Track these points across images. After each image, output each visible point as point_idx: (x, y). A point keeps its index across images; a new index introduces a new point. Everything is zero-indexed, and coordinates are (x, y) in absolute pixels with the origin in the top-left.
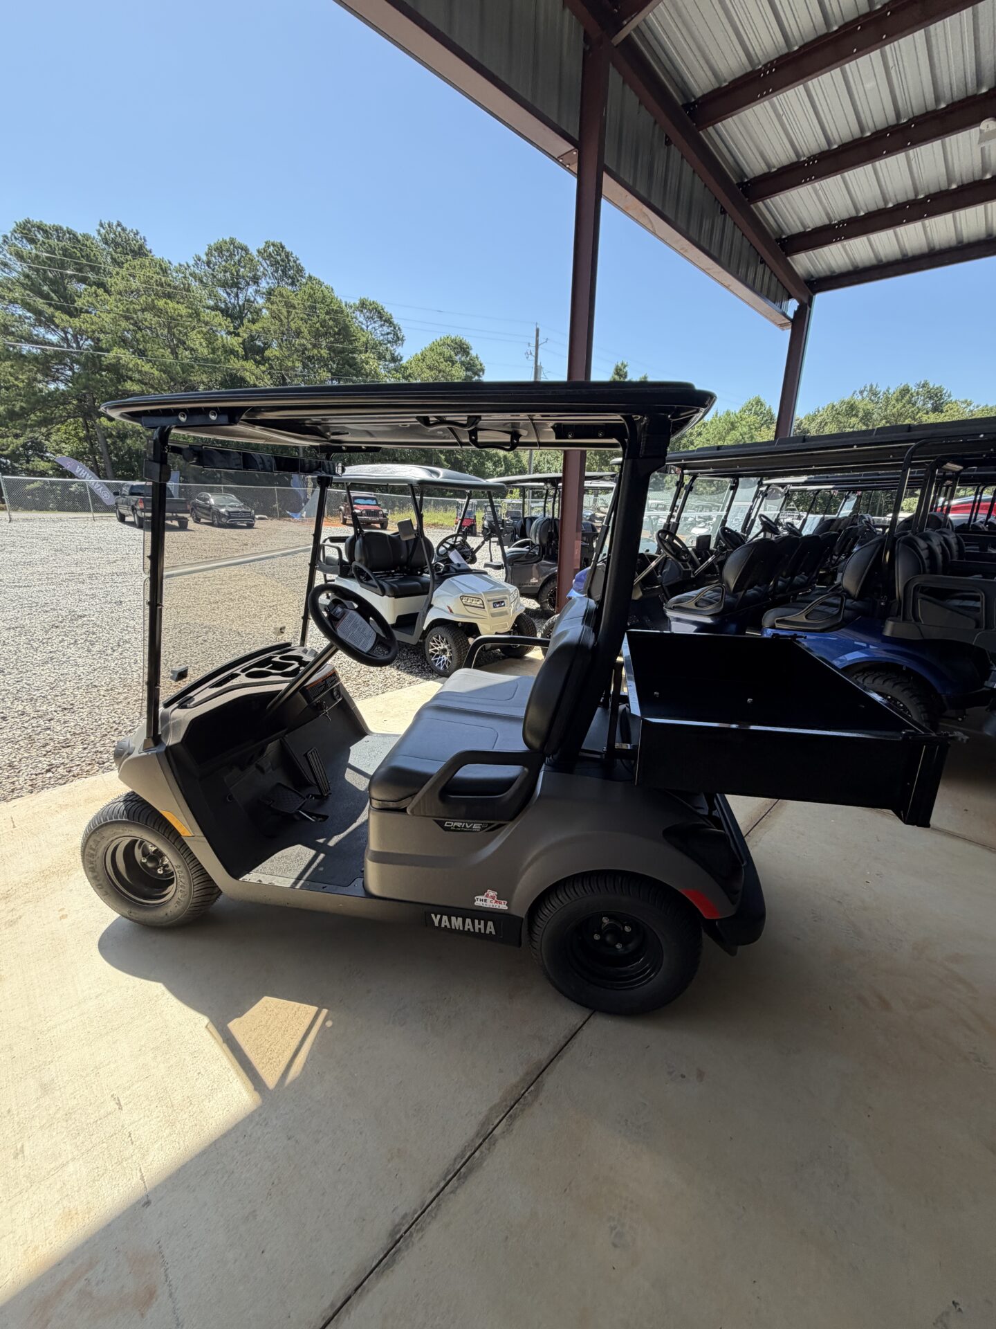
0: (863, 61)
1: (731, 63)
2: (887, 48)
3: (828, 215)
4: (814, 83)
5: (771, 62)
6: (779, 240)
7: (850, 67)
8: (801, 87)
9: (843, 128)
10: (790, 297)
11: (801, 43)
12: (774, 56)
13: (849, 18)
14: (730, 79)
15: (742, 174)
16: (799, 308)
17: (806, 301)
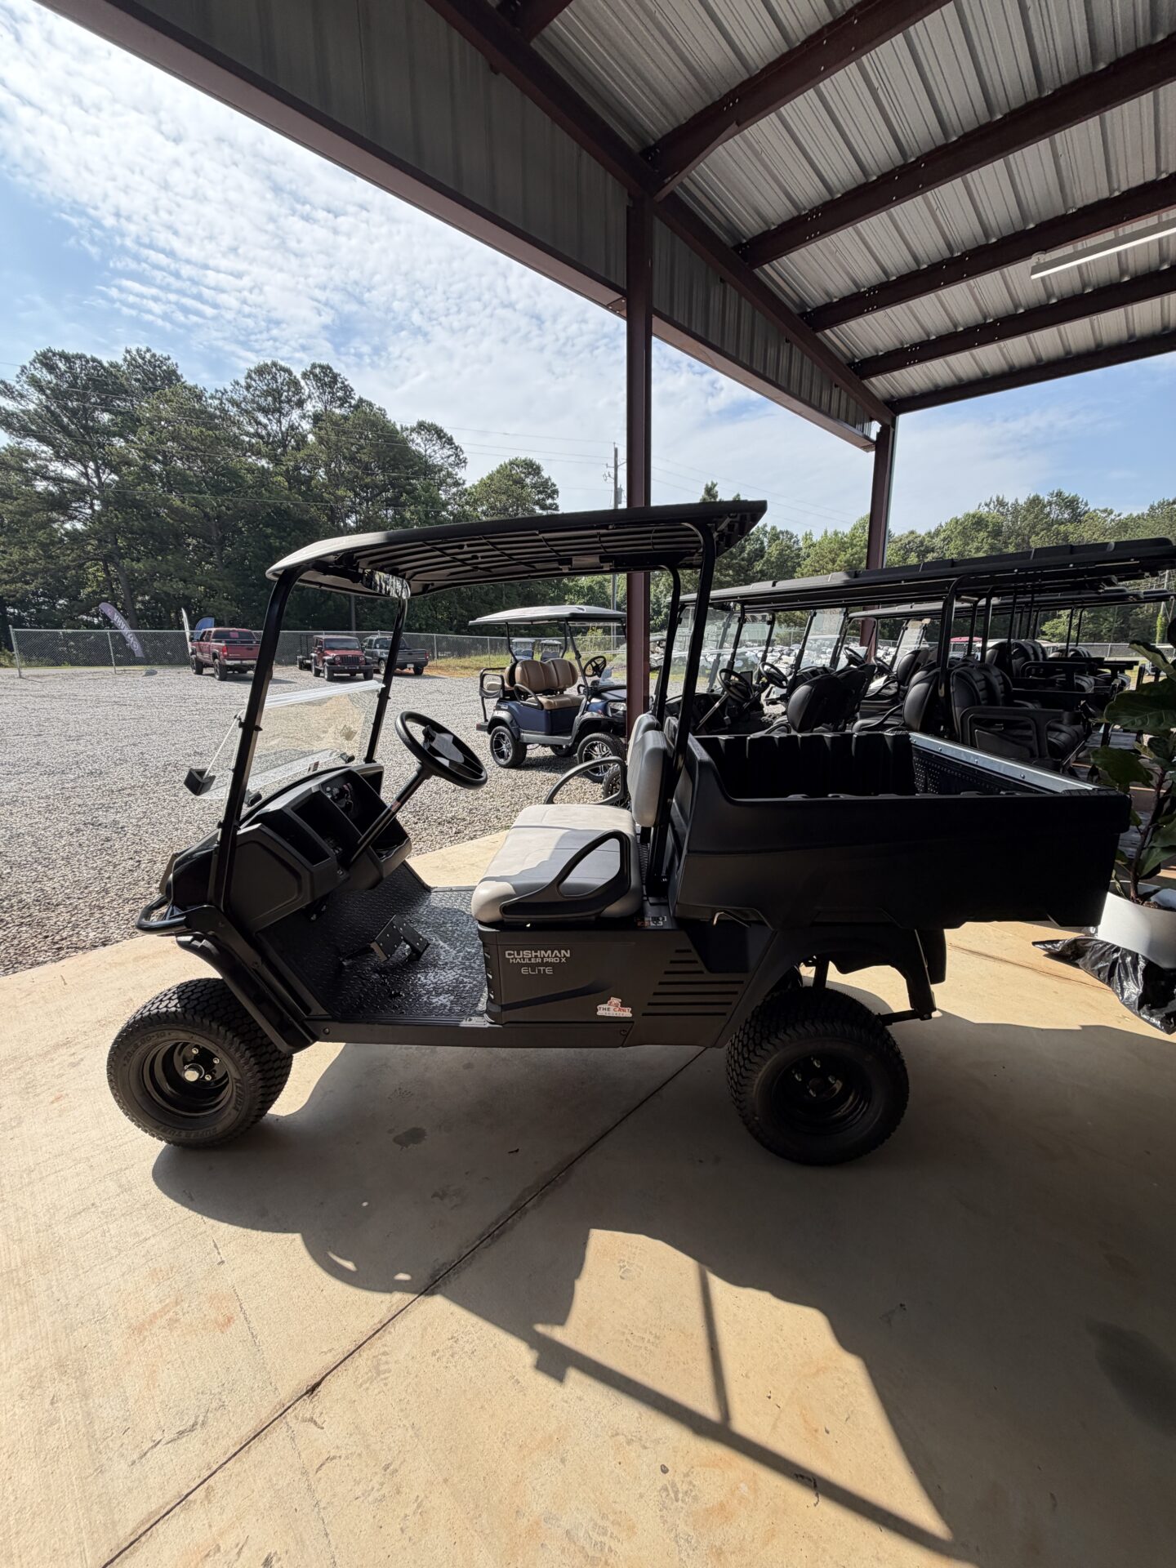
0: (909, 205)
1: (777, 209)
2: (928, 193)
3: (897, 337)
4: (863, 226)
5: (817, 208)
6: (851, 364)
7: (897, 211)
8: (850, 229)
9: (897, 261)
10: (871, 420)
11: (843, 191)
12: (818, 202)
13: (885, 170)
14: (780, 222)
15: (803, 303)
16: (881, 429)
17: (888, 422)
